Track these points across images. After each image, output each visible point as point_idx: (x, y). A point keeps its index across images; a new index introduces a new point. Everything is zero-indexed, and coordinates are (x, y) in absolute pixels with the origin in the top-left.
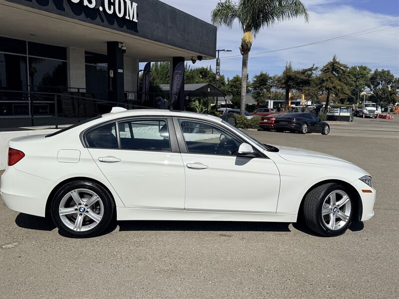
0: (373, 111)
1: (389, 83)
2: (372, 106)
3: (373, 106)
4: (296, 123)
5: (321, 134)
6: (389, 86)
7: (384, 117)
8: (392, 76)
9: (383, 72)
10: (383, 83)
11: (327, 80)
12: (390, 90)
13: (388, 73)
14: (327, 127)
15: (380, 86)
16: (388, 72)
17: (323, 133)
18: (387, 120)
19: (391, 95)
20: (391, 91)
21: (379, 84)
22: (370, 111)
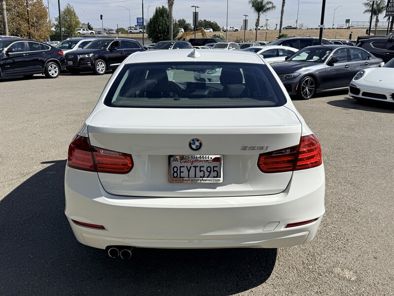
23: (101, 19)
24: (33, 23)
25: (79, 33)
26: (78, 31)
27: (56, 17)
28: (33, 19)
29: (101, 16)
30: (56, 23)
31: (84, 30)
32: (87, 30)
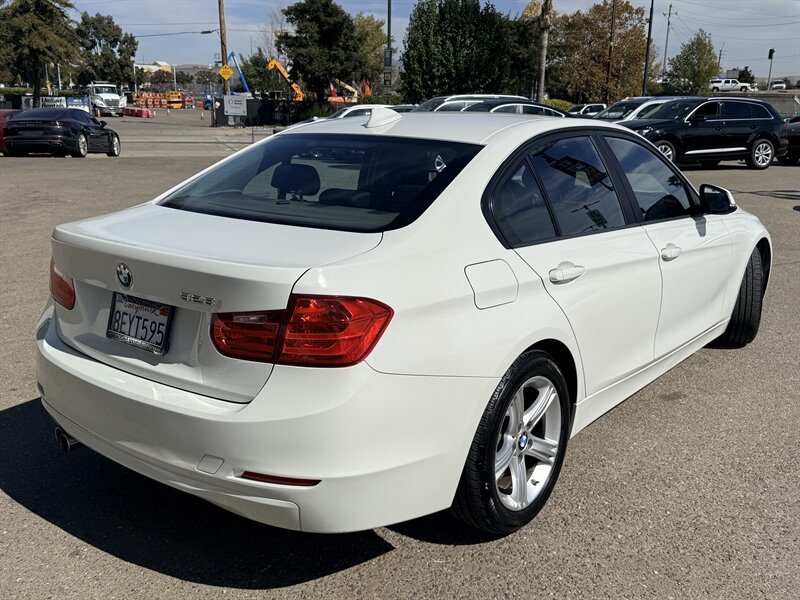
0: (116, 102)
1: (113, 43)
2: (108, 92)
3: (112, 90)
4: (64, 133)
5: (105, 155)
6: (115, 50)
7: (138, 114)
8: (118, 29)
9: (100, 19)
10: (103, 42)
11: (30, 31)
12: (119, 57)
13: (109, 23)
14: (116, 139)
15: (98, 50)
16: (110, 19)
17: (111, 154)
18: (144, 119)
19: (122, 67)
20: (120, 62)
21: (94, 44)
22: (107, 102)
23: (770, 57)
24: (618, 70)
25: (717, 88)
26: (716, 85)
27: (671, 58)
28: (618, 63)
29: (772, 52)
30: (669, 68)
31: (727, 82)
32: (733, 82)
